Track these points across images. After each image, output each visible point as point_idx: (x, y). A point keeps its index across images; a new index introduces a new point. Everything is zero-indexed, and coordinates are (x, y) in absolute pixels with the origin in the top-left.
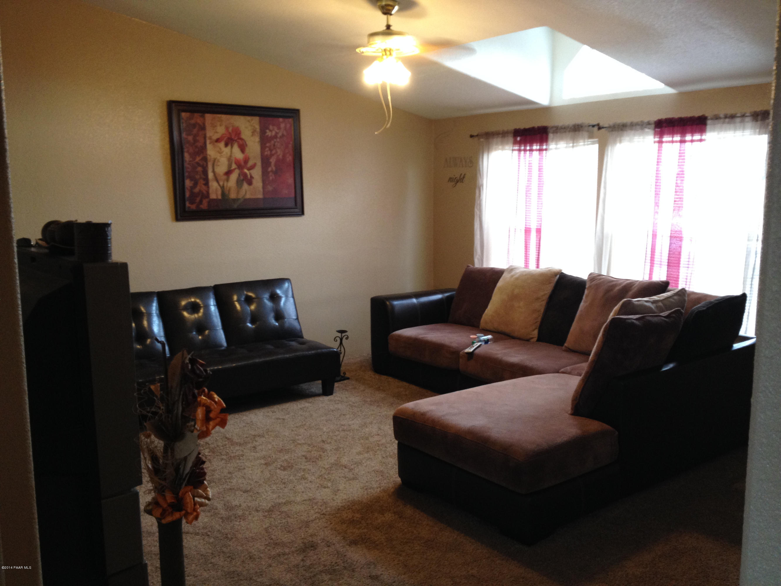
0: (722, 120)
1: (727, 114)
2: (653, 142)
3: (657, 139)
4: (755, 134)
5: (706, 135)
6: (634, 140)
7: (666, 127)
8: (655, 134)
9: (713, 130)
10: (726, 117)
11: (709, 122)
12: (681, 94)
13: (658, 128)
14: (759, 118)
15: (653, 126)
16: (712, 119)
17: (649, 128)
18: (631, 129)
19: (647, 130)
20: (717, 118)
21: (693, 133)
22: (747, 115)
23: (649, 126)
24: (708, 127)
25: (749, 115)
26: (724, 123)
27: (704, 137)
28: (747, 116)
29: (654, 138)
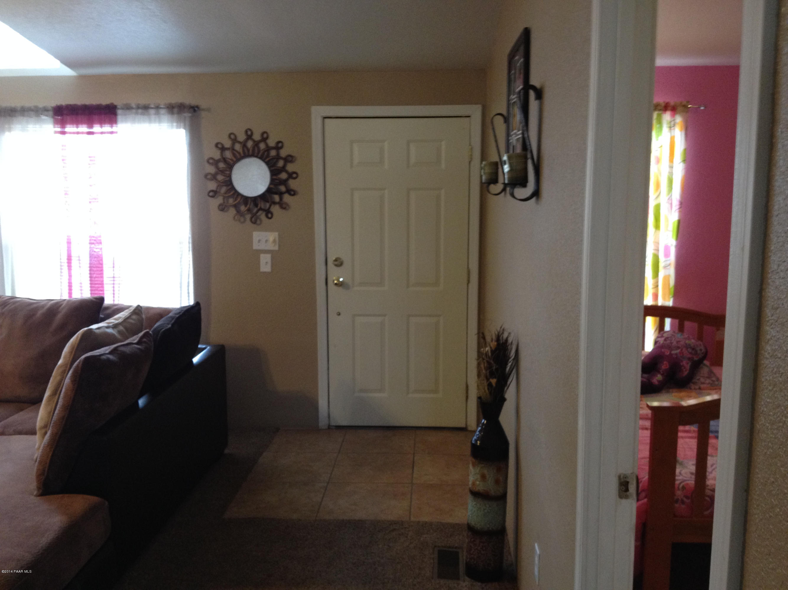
0: (134, 111)
1: (139, 104)
2: (53, 132)
3: (59, 129)
4: (172, 127)
5: (117, 127)
6: (28, 129)
7: (67, 115)
8: (56, 122)
9: (126, 121)
10: (138, 107)
11: (119, 112)
12: (81, 78)
13: (58, 116)
14: (176, 110)
15: (51, 113)
16: (122, 109)
17: (47, 116)
18: (23, 115)
19: (44, 117)
20: (128, 108)
21: (101, 123)
22: (162, 106)
23: (46, 113)
24: (119, 118)
25: (164, 107)
26: (137, 113)
27: (114, 129)
28: (161, 108)
29: (54, 127)
